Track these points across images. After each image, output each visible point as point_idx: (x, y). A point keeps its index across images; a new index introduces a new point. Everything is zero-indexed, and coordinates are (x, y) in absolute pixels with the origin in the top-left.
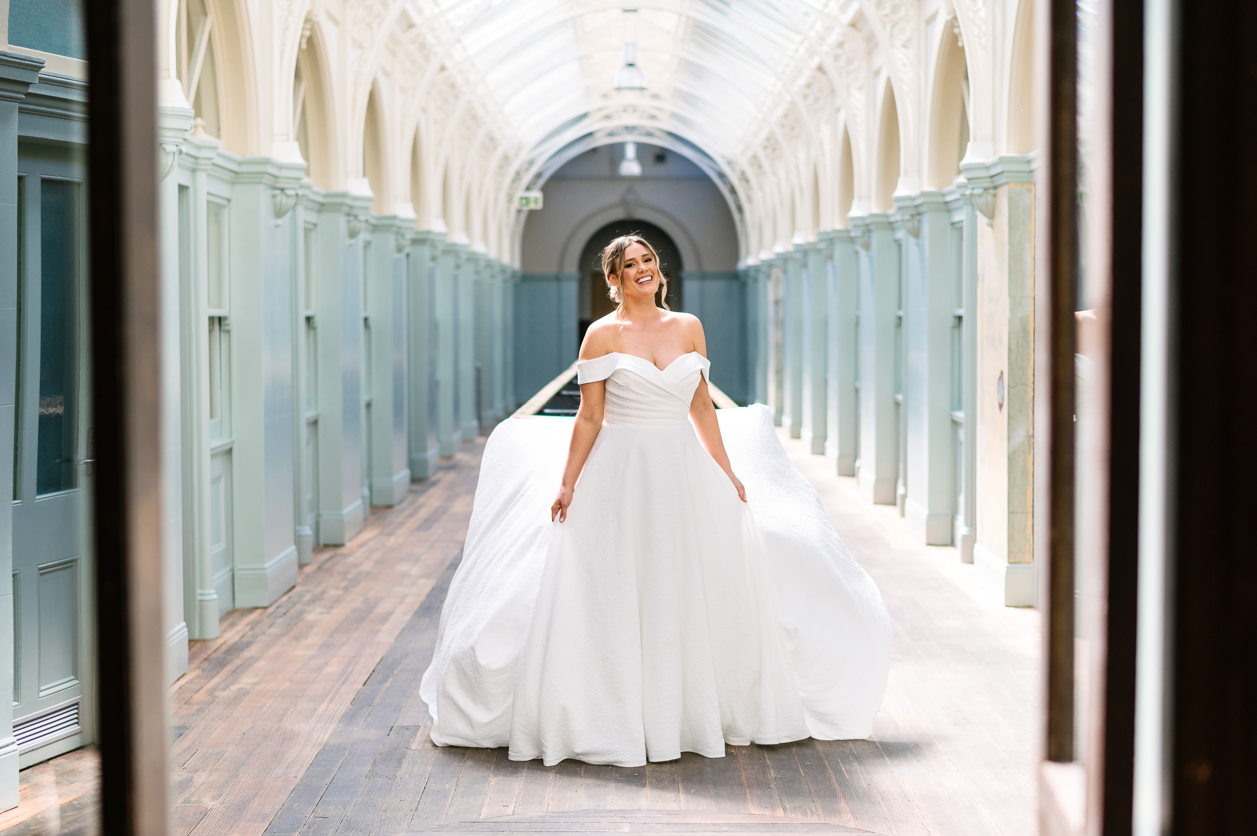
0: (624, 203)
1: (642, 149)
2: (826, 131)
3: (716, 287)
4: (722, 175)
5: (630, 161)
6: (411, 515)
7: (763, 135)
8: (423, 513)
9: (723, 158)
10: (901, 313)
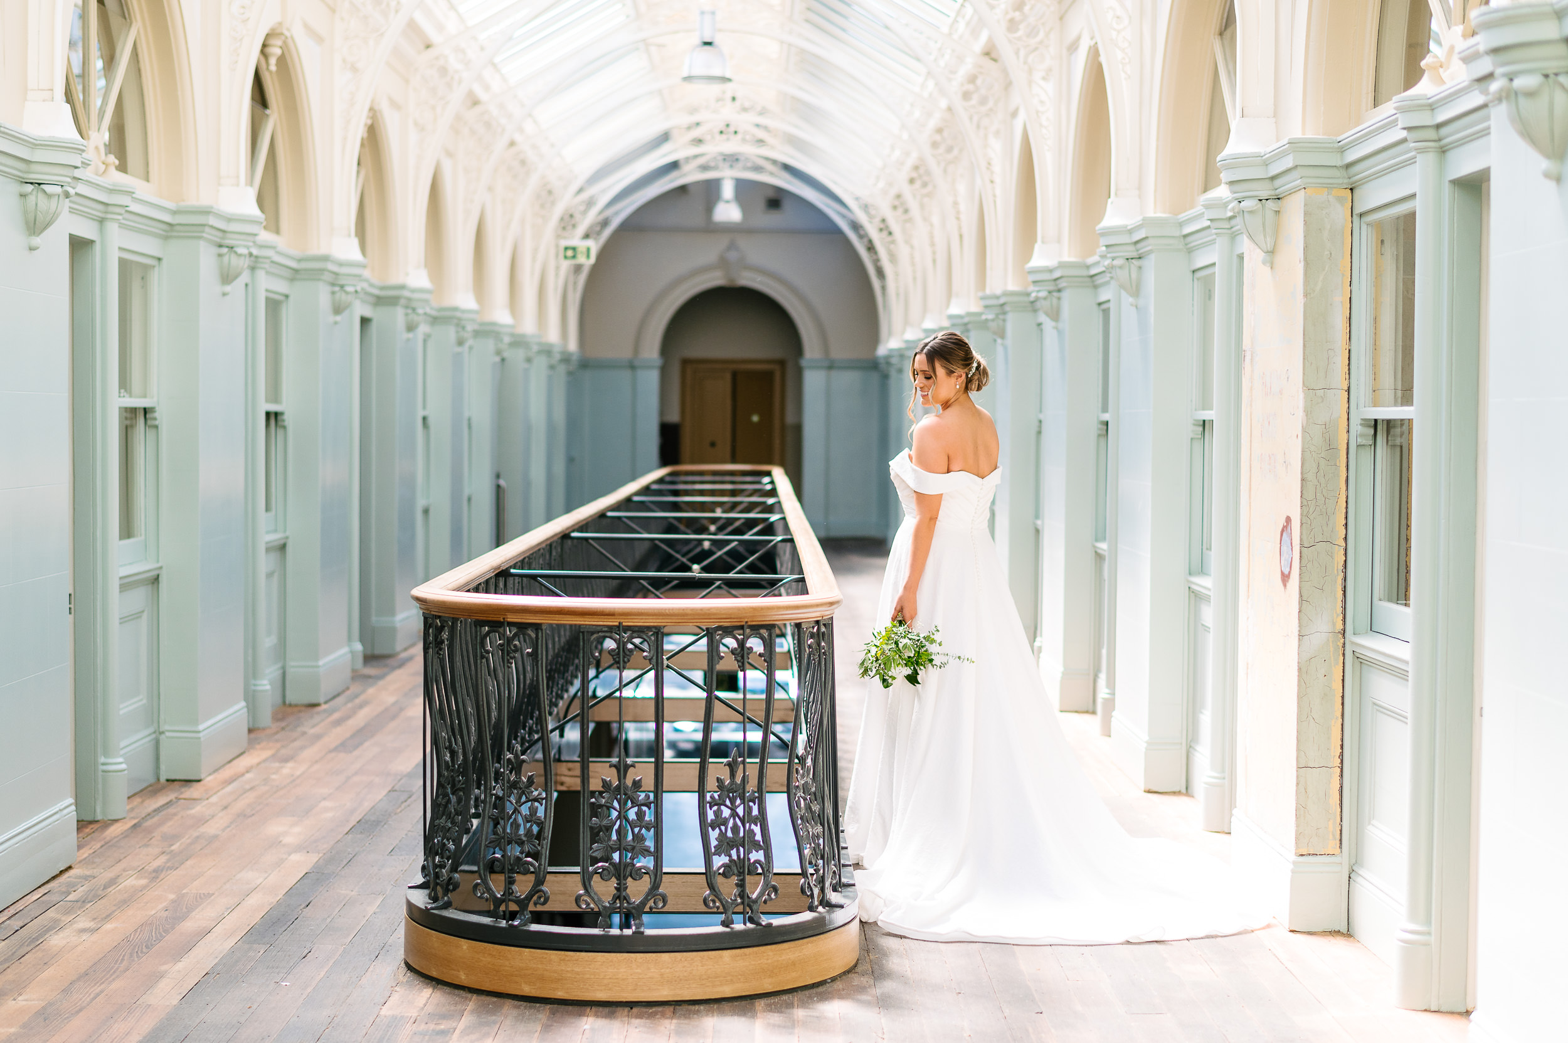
0: (723, 263)
1: (744, 189)
2: (996, 147)
3: (847, 379)
4: (856, 226)
5: (727, 202)
6: (338, 723)
7: (910, 162)
8: (362, 717)
9: (857, 199)
10: (1106, 417)
